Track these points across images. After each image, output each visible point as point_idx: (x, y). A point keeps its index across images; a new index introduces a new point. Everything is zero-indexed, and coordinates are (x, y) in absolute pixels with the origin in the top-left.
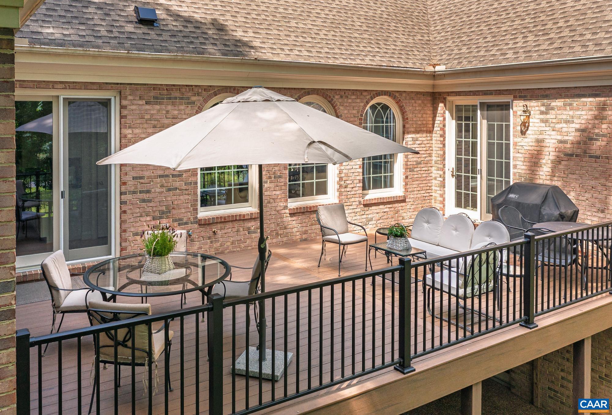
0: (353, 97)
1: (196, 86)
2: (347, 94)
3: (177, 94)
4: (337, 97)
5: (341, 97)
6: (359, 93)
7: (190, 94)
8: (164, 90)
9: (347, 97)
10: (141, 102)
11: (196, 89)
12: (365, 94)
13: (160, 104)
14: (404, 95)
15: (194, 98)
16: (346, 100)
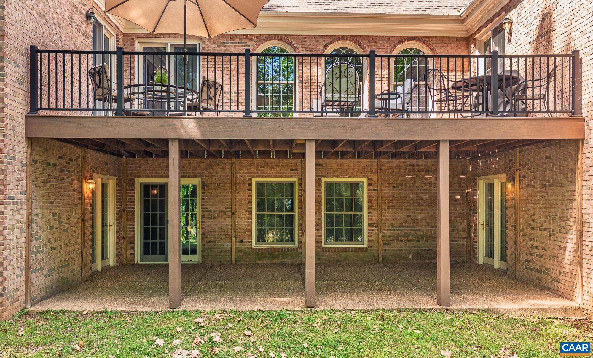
0: (381, 42)
2: (374, 39)
3: (238, 40)
4: (365, 41)
5: (370, 42)
6: (386, 39)
7: (246, 40)
9: (375, 42)
10: (214, 46)
11: (250, 37)
12: (393, 39)
14: (435, 40)
16: (373, 44)
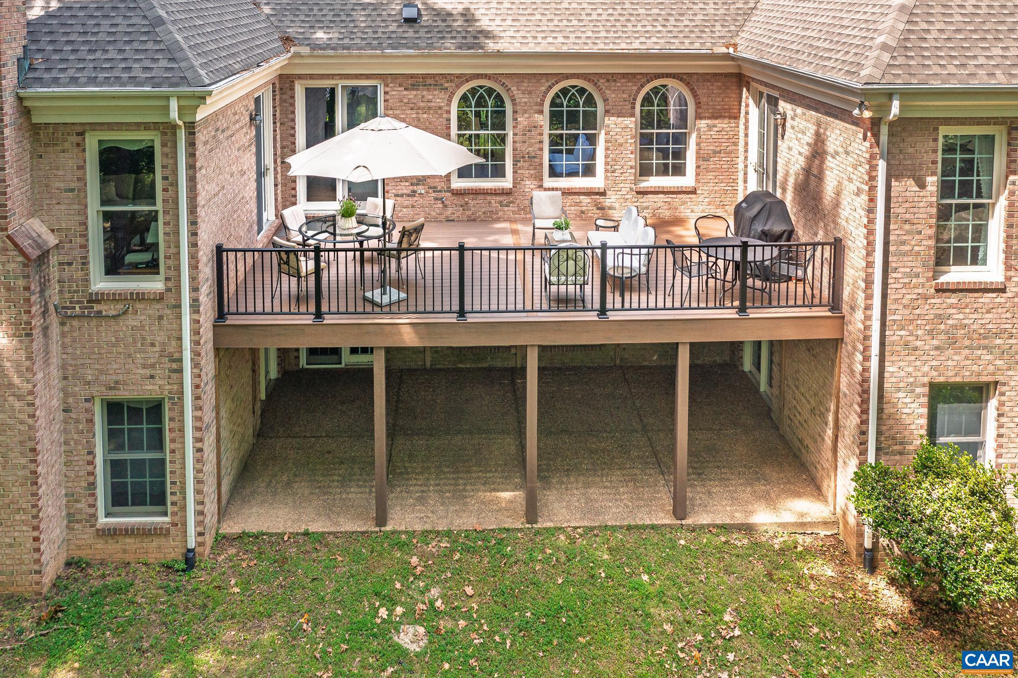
0: (623, 81)
1: (449, 74)
2: (614, 78)
3: (432, 82)
4: (602, 81)
5: (608, 81)
6: (630, 76)
7: (443, 81)
8: (419, 78)
9: (615, 81)
10: (400, 89)
11: (449, 77)
12: (639, 77)
13: (417, 90)
14: (695, 77)
15: (446, 85)
16: (613, 84)
